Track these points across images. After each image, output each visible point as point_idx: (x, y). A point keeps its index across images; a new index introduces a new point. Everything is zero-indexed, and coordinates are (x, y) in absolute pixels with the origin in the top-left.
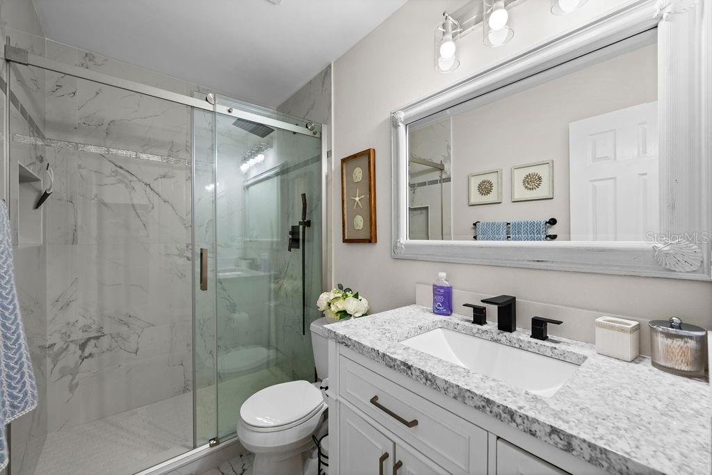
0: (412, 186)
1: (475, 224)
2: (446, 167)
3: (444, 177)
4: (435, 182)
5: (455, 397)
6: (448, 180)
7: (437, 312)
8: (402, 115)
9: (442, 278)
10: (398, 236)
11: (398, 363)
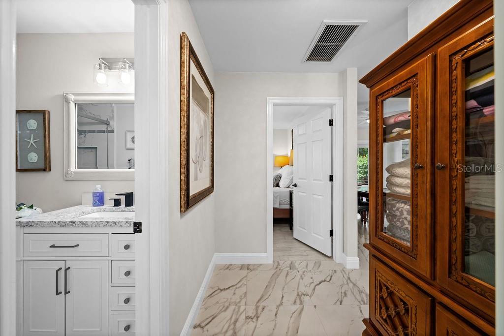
0: (80, 132)
1: (129, 160)
2: (111, 123)
3: (109, 129)
4: (103, 132)
5: (96, 226)
6: (113, 131)
7: (95, 205)
8: (72, 97)
9: (99, 188)
10: (69, 166)
11: (68, 223)
